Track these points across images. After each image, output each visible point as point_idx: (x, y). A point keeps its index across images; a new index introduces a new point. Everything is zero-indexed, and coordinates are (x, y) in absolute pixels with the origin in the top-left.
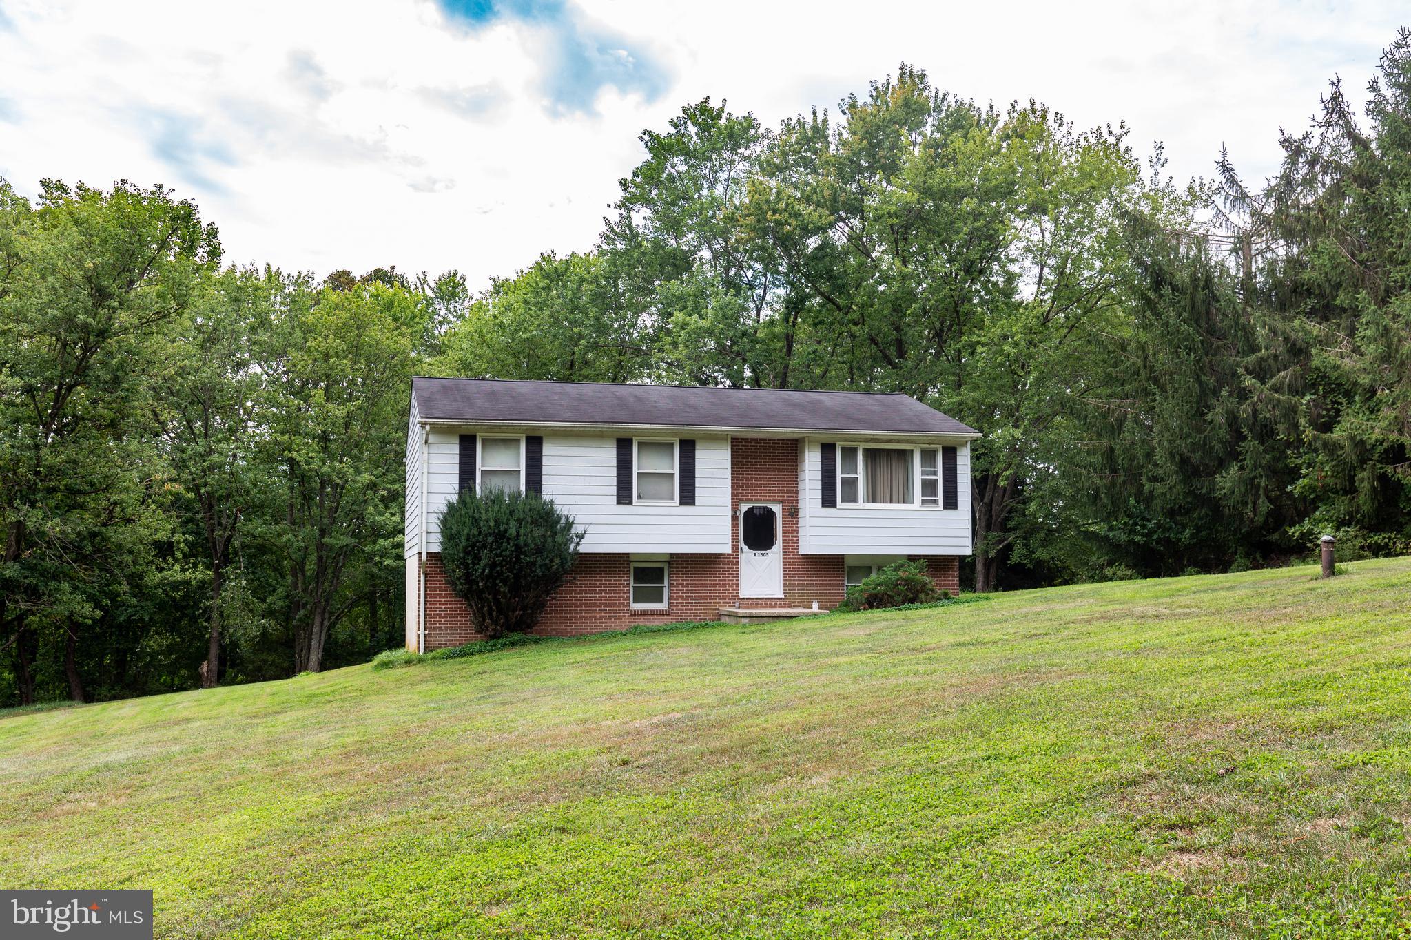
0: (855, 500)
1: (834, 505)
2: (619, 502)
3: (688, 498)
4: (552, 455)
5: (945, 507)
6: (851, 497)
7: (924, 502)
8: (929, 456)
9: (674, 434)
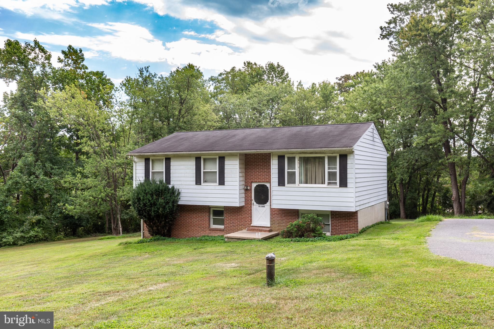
0: (294, 182)
1: (284, 185)
2: (196, 184)
3: (222, 182)
4: (174, 164)
5: (340, 186)
6: (292, 180)
7: (329, 183)
8: (332, 159)
9: (216, 154)
